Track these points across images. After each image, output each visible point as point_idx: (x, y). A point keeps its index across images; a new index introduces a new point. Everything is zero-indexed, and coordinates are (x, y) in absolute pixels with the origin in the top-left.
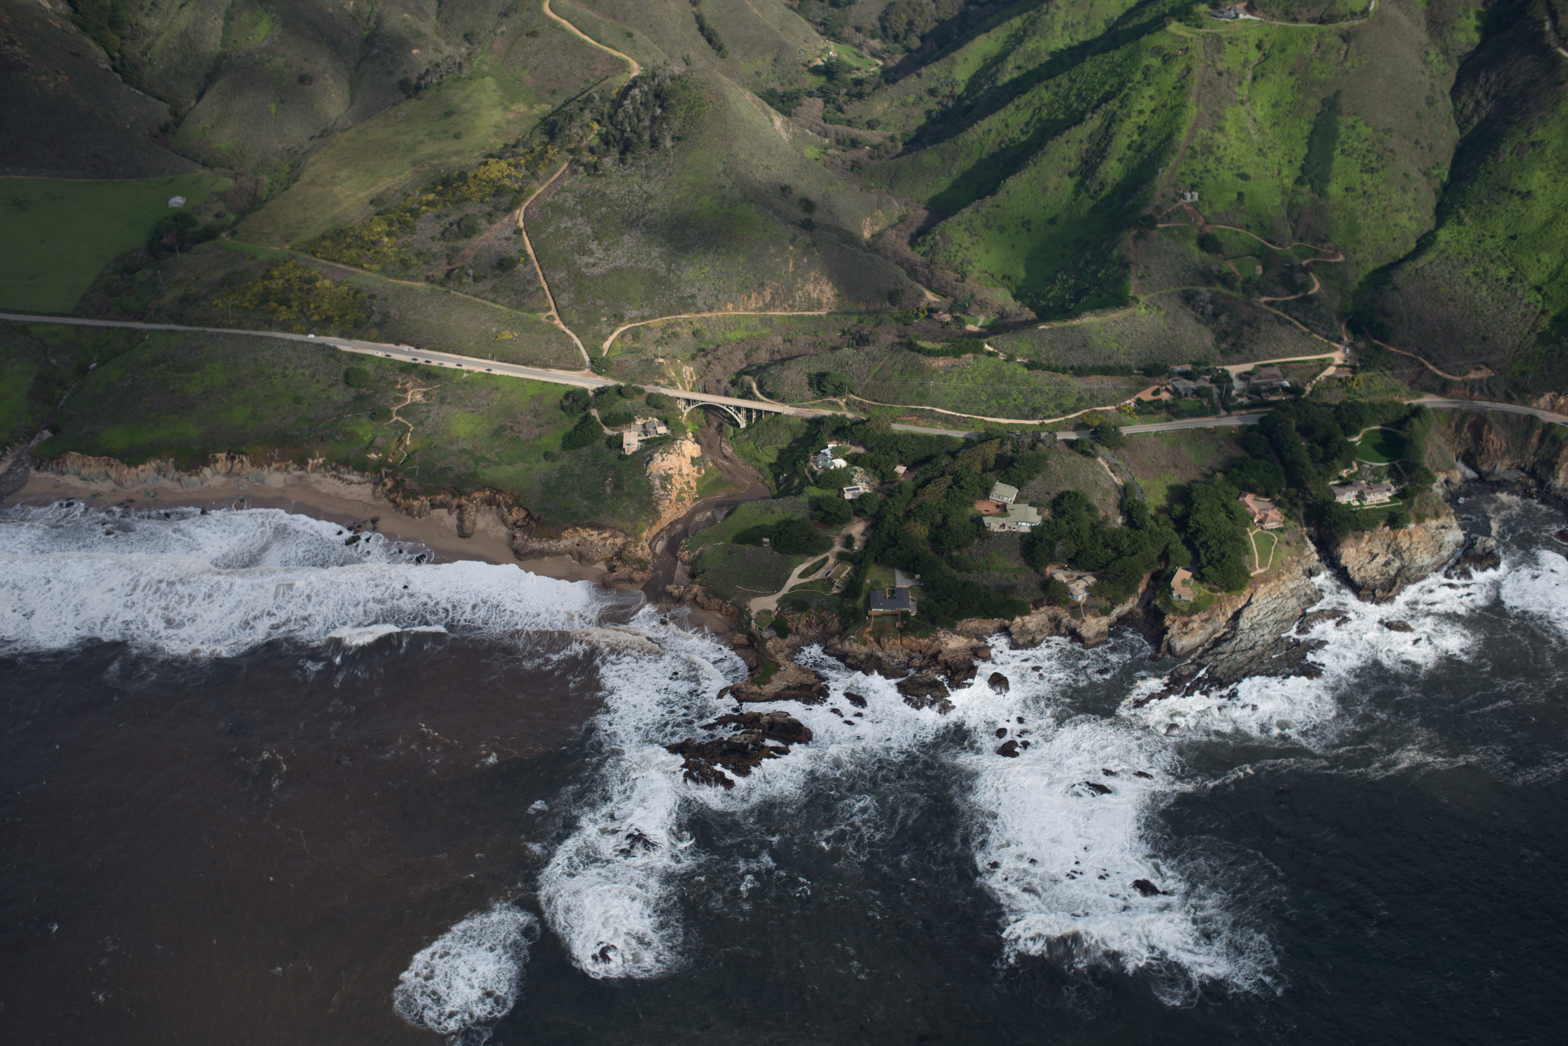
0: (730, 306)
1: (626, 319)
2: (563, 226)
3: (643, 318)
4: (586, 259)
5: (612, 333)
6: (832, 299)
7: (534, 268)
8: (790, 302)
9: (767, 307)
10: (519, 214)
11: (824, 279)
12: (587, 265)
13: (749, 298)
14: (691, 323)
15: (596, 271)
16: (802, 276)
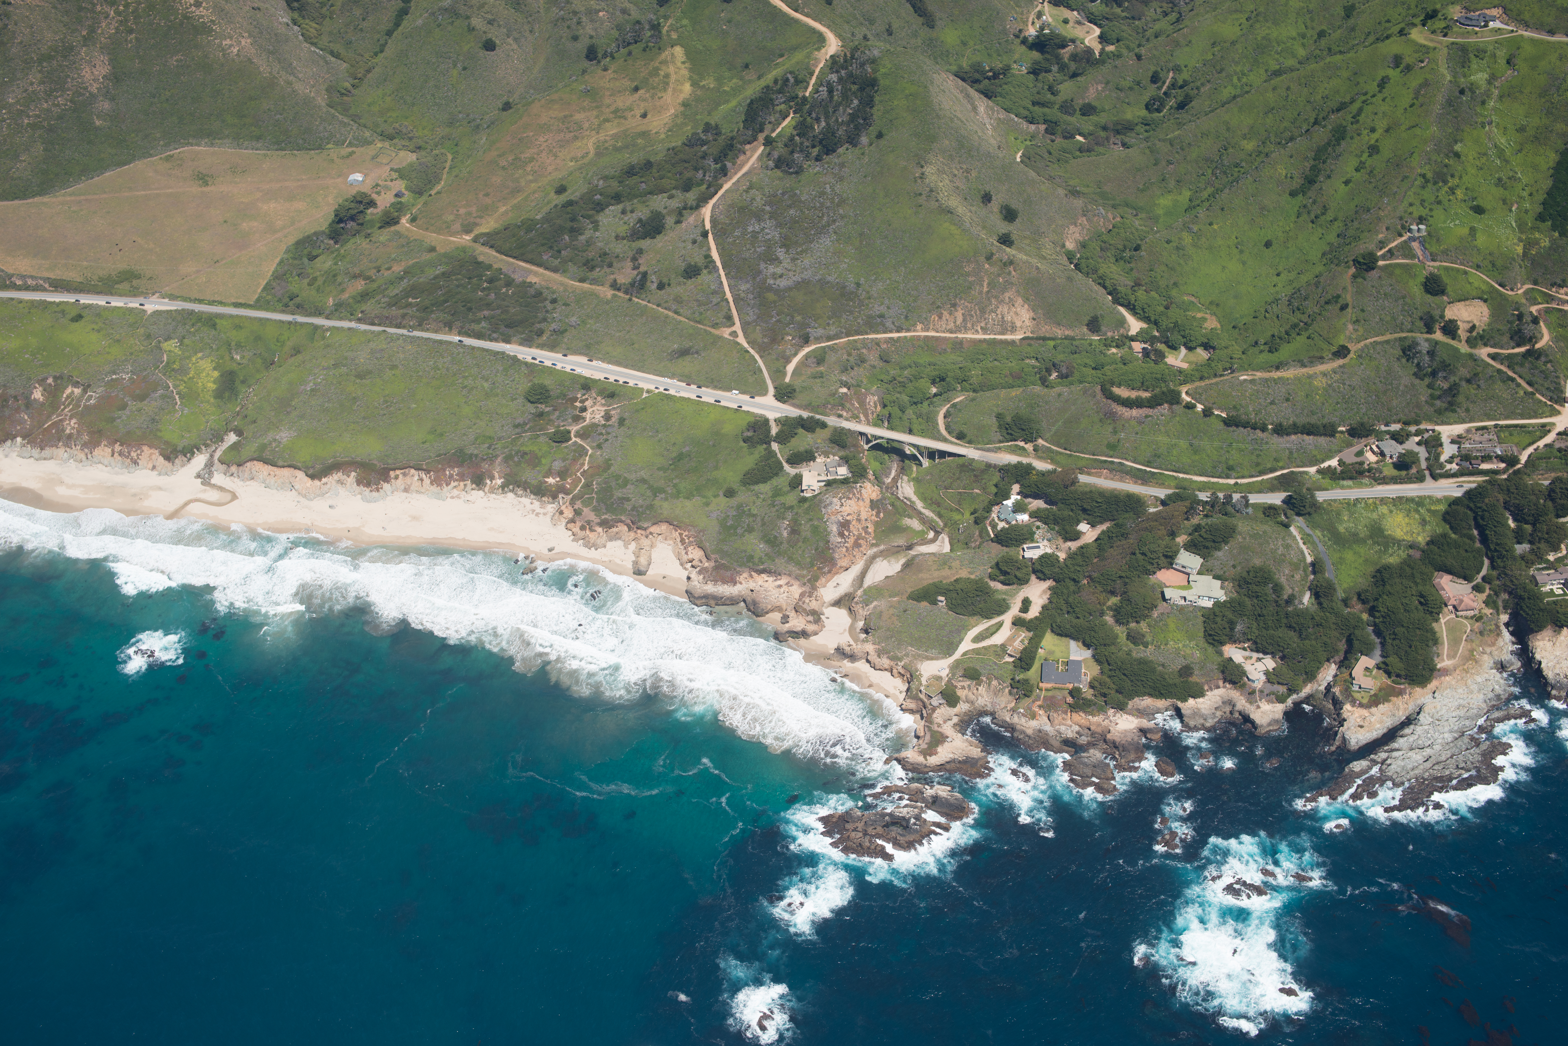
0: (919, 326)
1: (812, 338)
2: (750, 229)
3: (829, 339)
4: (772, 269)
5: (795, 354)
6: (1028, 323)
7: (719, 276)
8: (983, 325)
9: (957, 330)
10: (707, 212)
11: (1020, 301)
12: (774, 276)
13: (940, 317)
14: (878, 344)
15: (783, 283)
16: (996, 297)
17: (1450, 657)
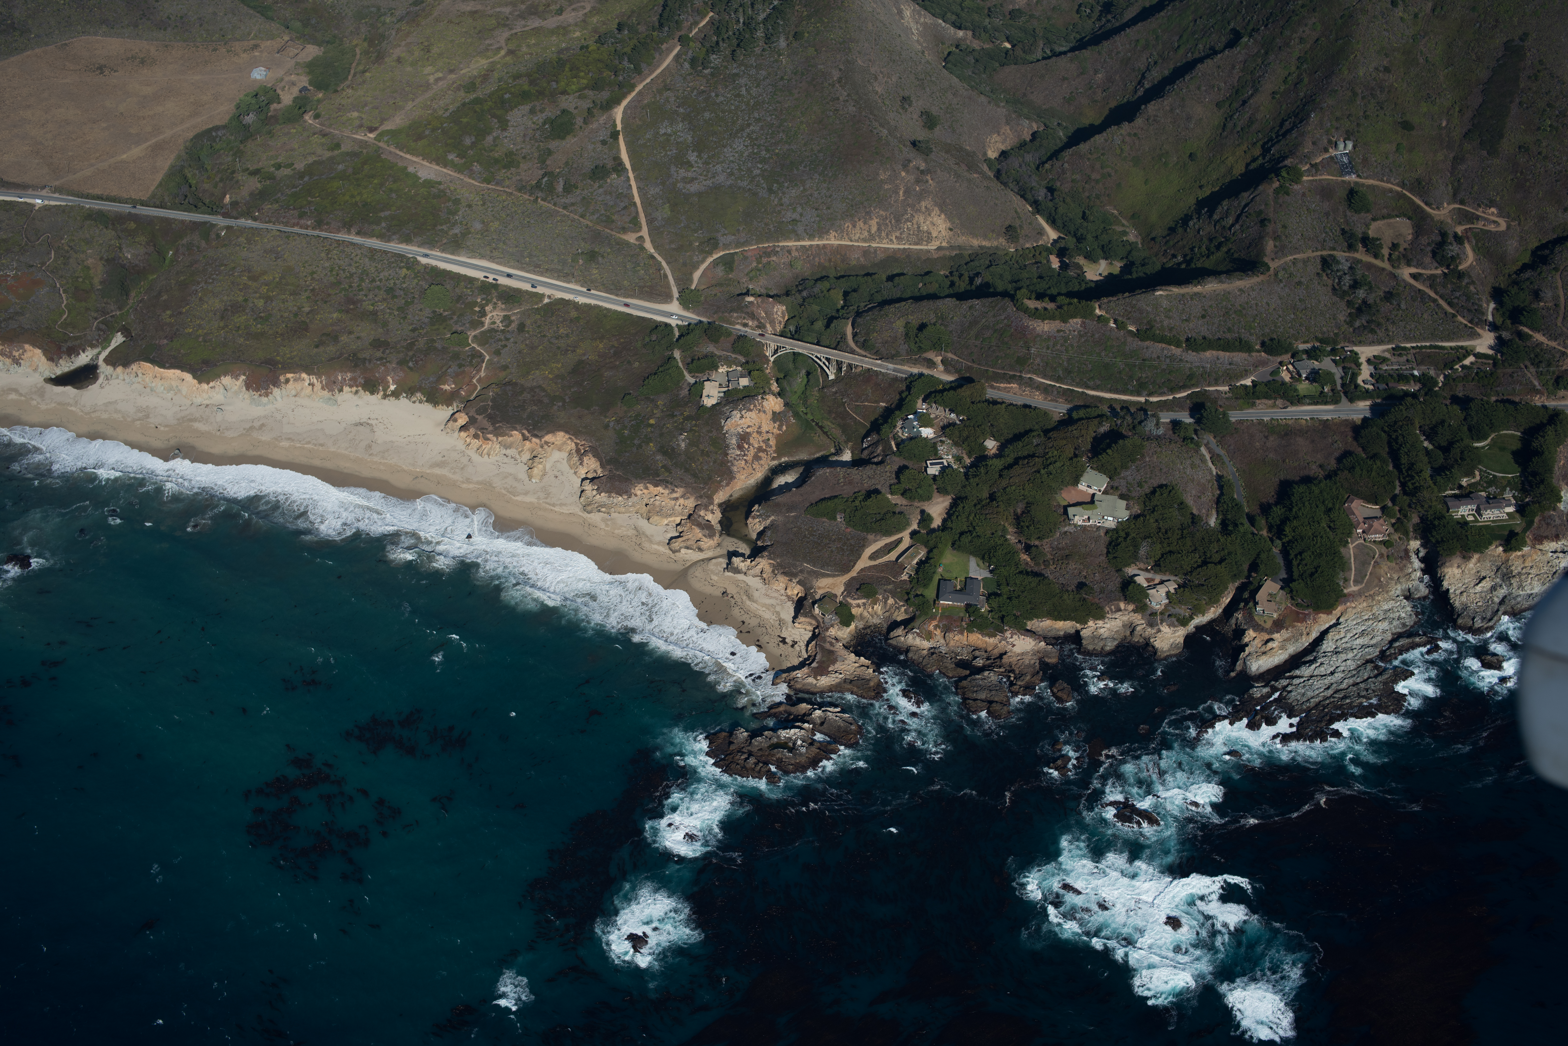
0: (833, 233)
1: (721, 245)
2: (662, 131)
3: (738, 244)
4: (682, 173)
5: (703, 261)
6: (944, 233)
7: (628, 179)
8: (898, 234)
9: (872, 238)
10: (618, 113)
11: (936, 210)
12: (684, 180)
13: (854, 226)
14: (789, 252)
15: (694, 188)
16: (913, 206)
17: (1356, 582)
